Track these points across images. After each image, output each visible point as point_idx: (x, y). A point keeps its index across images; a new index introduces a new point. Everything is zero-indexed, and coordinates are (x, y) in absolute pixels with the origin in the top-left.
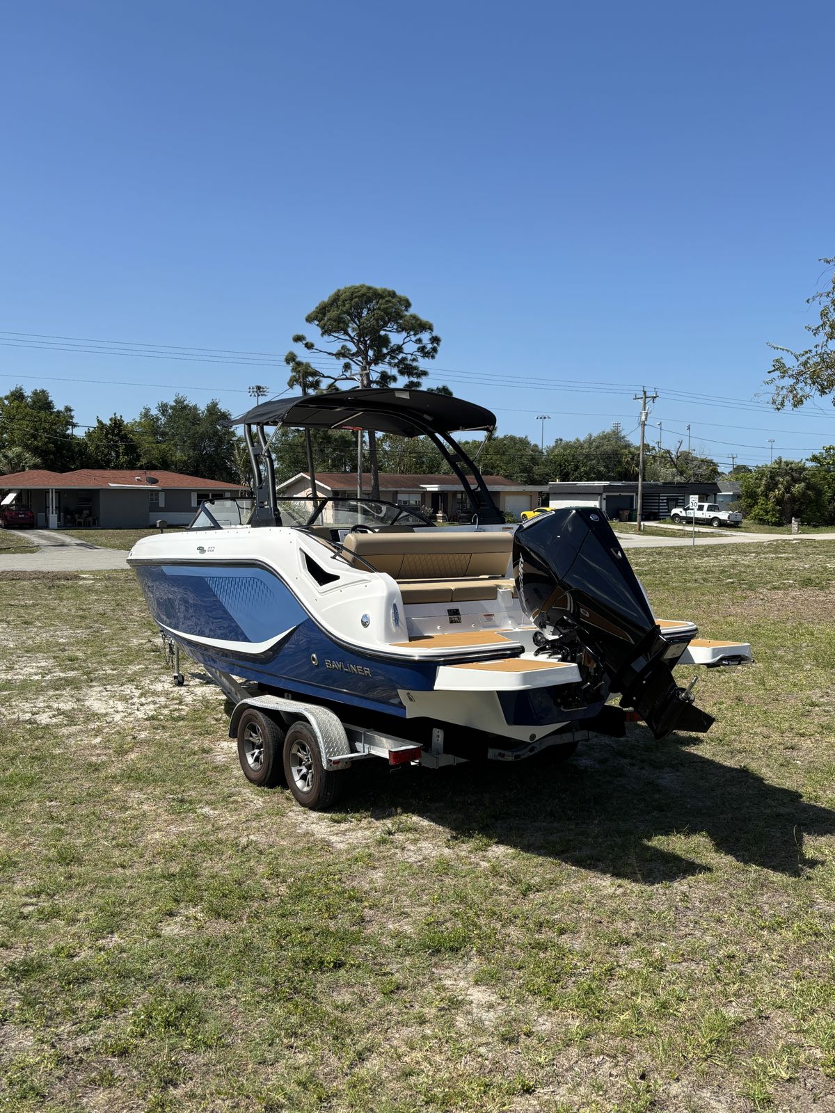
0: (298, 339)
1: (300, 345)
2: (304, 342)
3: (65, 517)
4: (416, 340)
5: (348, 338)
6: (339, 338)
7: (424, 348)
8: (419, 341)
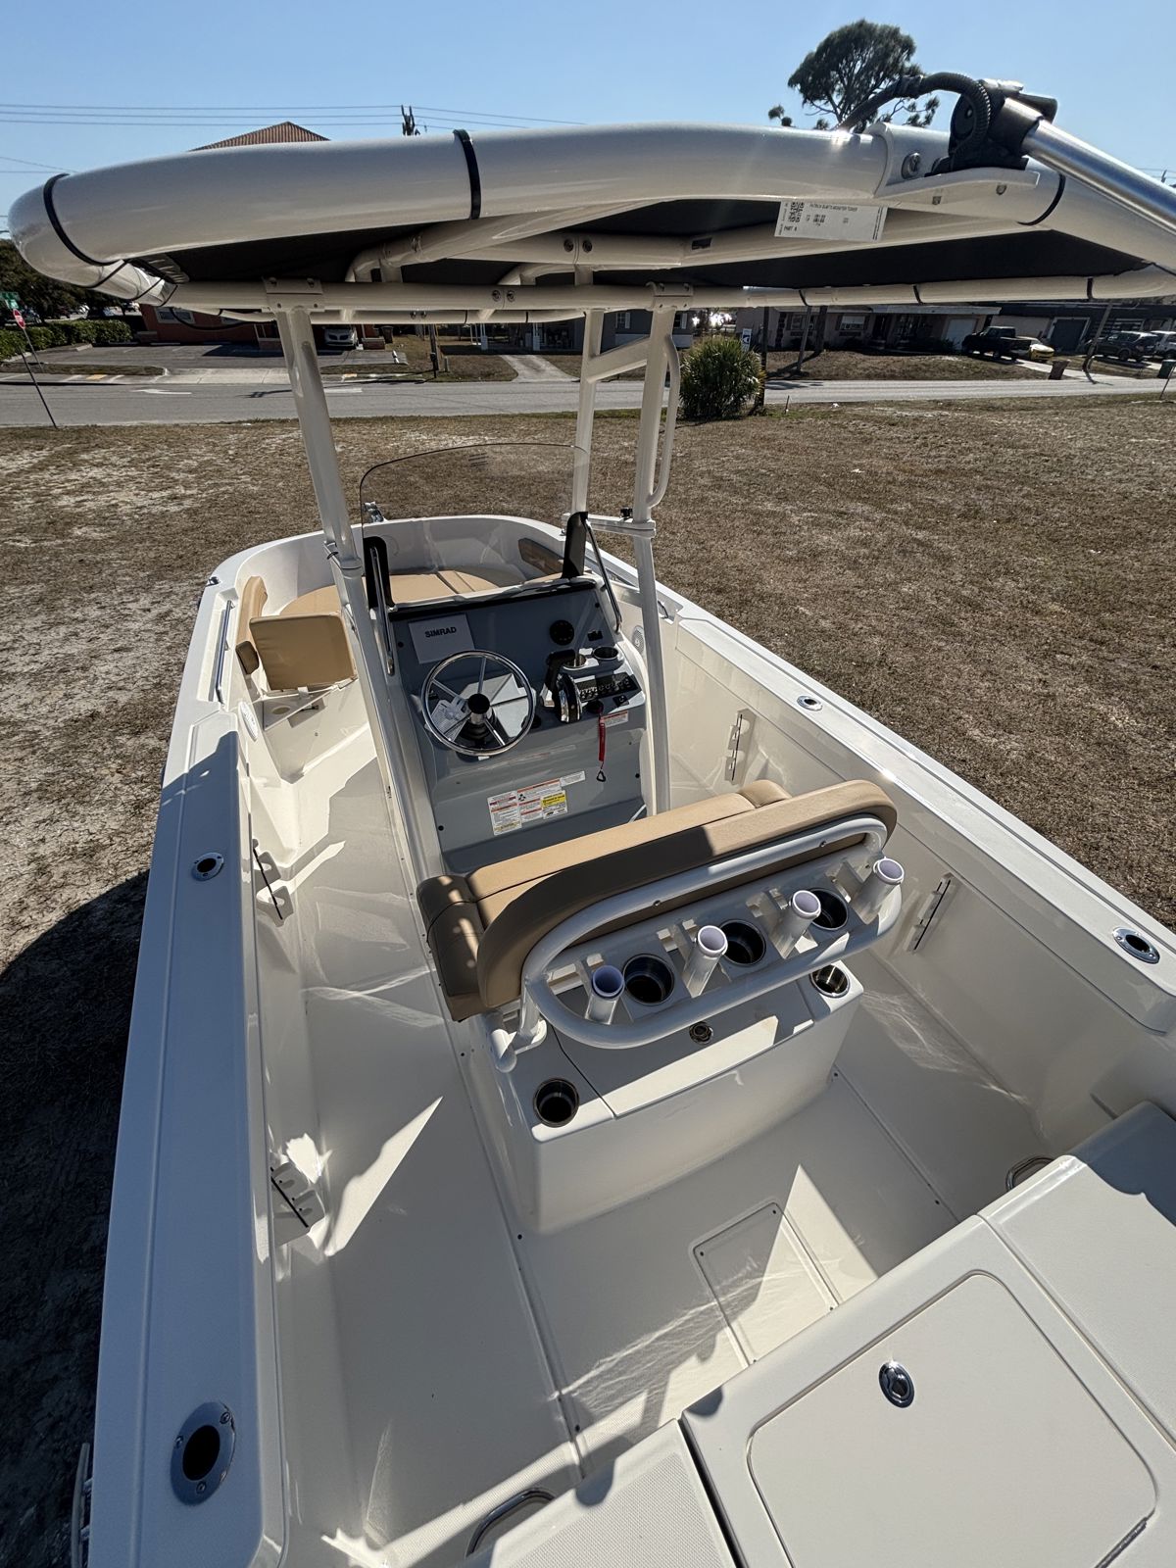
0: (774, 114)
1: (778, 121)
2: (782, 117)
3: (547, 338)
4: (909, 107)
5: (831, 108)
6: (822, 109)
7: (917, 117)
8: (913, 107)
